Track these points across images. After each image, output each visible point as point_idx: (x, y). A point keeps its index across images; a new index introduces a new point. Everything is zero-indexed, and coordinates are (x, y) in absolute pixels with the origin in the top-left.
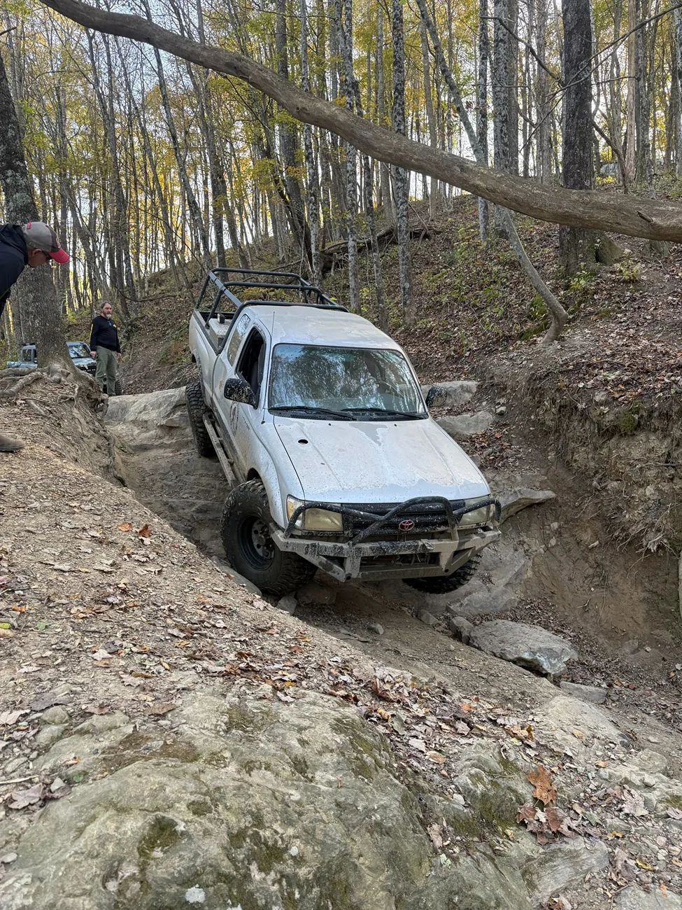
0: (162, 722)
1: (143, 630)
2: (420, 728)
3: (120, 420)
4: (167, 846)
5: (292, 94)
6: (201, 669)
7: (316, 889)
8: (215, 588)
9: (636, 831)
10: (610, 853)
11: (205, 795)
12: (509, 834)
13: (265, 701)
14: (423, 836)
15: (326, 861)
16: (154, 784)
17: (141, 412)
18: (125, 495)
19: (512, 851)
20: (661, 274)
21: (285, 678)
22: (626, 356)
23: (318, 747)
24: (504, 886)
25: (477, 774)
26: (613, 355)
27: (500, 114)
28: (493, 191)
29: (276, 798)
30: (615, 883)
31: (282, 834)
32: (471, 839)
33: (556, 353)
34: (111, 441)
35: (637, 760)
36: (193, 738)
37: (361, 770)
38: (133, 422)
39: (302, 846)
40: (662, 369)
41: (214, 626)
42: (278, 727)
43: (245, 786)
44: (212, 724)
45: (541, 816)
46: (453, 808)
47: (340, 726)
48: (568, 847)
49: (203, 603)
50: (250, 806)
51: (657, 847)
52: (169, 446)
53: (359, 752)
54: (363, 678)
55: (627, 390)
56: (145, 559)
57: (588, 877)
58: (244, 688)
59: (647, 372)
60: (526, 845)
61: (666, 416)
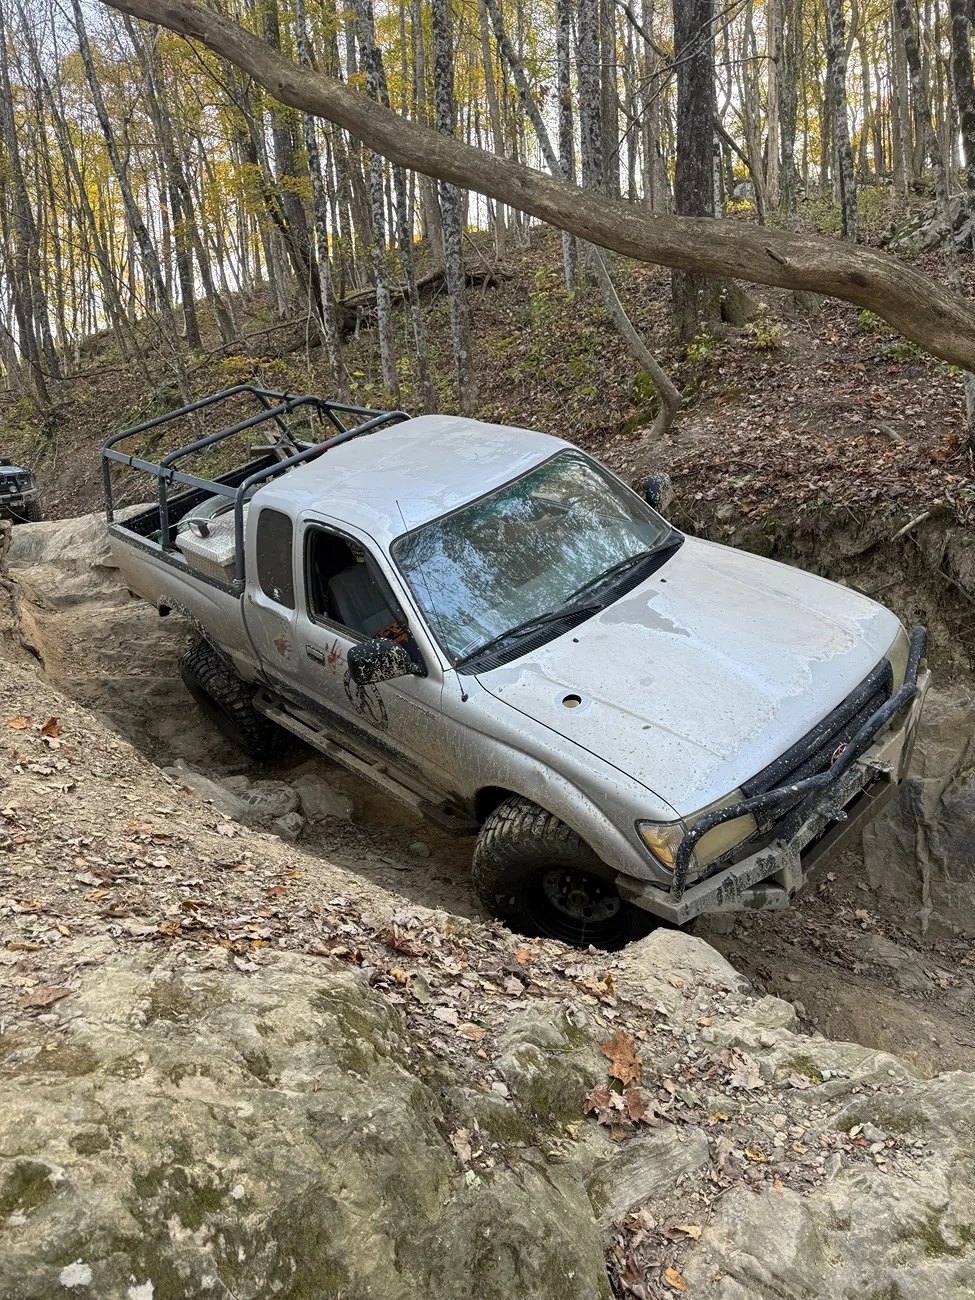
0: (44, 1018)
1: (35, 877)
2: (454, 991)
3: (35, 560)
4: (32, 1206)
5: (270, 63)
6: (119, 932)
7: (272, 1244)
8: (159, 809)
9: (747, 1110)
10: (710, 1143)
11: (100, 1122)
12: (572, 1131)
13: (214, 972)
14: (441, 1147)
15: (288, 1201)
16: (17, 1114)
17: (65, 547)
18: (24, 673)
19: (574, 1155)
20: (809, 338)
21: (252, 936)
22: (760, 454)
23: (288, 1034)
24: (558, 1206)
25: (528, 1051)
26: (742, 453)
27: (589, 105)
28: (568, 216)
29: (214, 1117)
30: (716, 1185)
31: (221, 1169)
32: (513, 1144)
33: (666, 451)
34: (15, 593)
35: (753, 1012)
36: (90, 1038)
37: (353, 1062)
38: (54, 562)
39: (251, 1184)
40: (806, 471)
41: (151, 866)
42: (228, 1010)
43: (166, 1103)
44: (124, 1014)
45: (618, 1101)
46: (490, 1102)
47: (324, 1001)
48: (654, 1141)
49: (136, 832)
50: (171, 1132)
51: (772, 1130)
52: (111, 597)
53: (352, 1036)
54: (375, 925)
55: (759, 502)
56: (48, 771)
57: (681, 1179)
58: (183, 955)
59: (787, 475)
60: (596, 1144)
61: (811, 536)
